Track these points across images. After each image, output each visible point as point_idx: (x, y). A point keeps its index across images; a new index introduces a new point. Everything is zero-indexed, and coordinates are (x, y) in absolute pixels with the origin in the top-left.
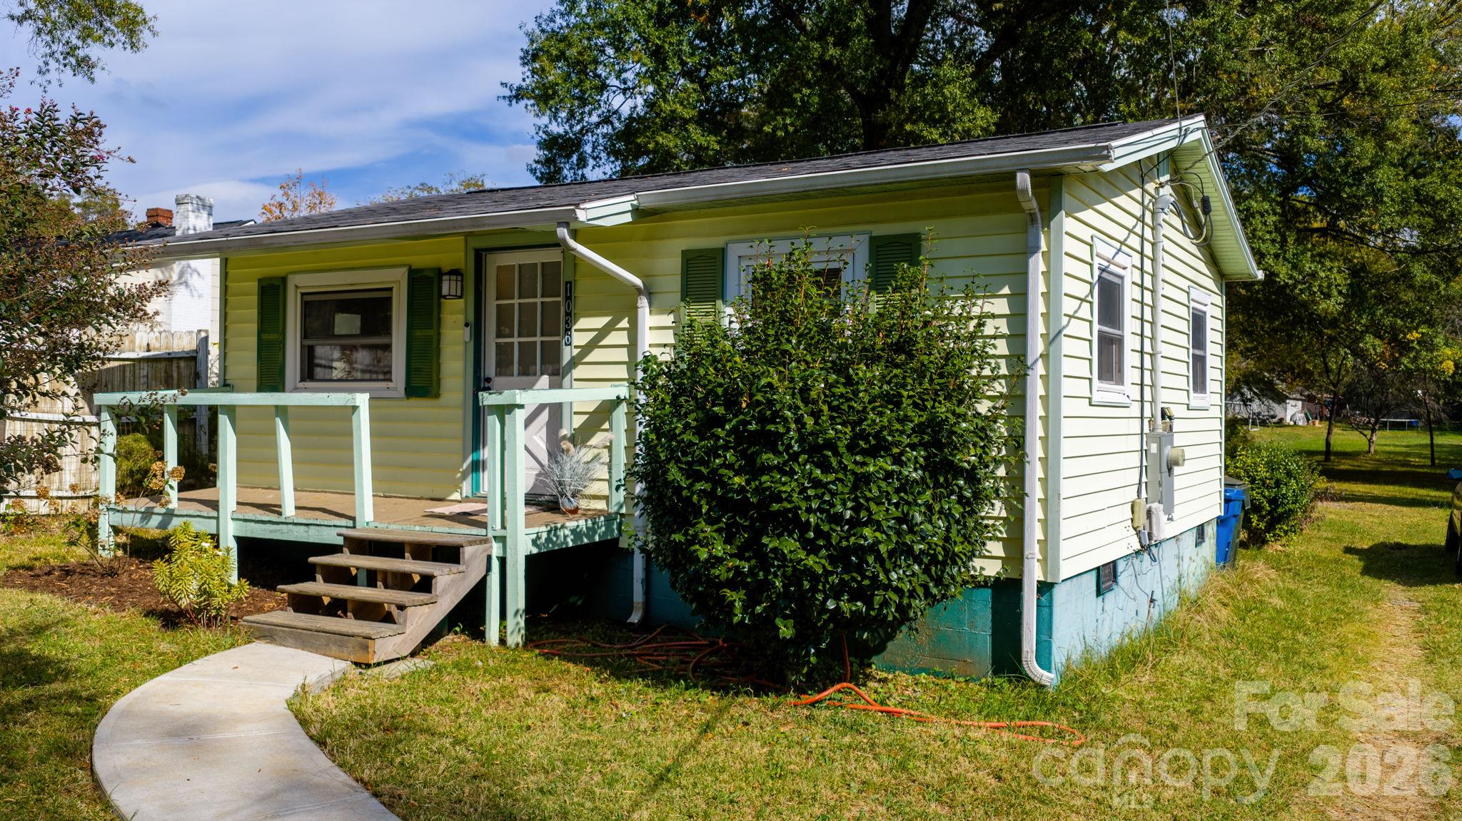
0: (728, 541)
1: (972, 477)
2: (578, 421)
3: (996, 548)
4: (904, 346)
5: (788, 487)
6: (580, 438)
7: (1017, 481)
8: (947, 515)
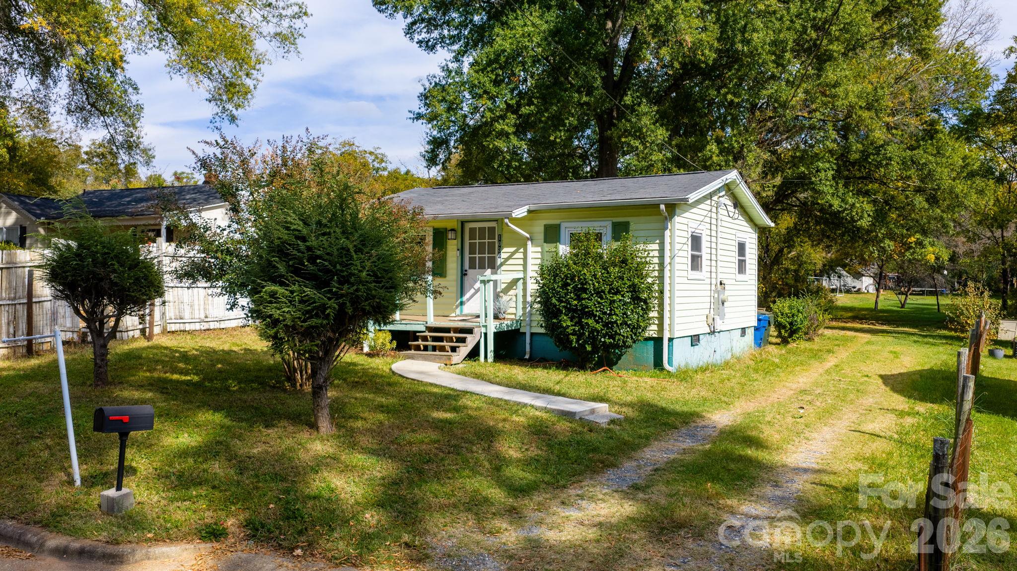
0: (571, 321)
1: (645, 302)
2: (504, 286)
3: (654, 327)
4: (624, 261)
5: (590, 304)
6: (506, 291)
7: (661, 305)
8: (638, 314)
